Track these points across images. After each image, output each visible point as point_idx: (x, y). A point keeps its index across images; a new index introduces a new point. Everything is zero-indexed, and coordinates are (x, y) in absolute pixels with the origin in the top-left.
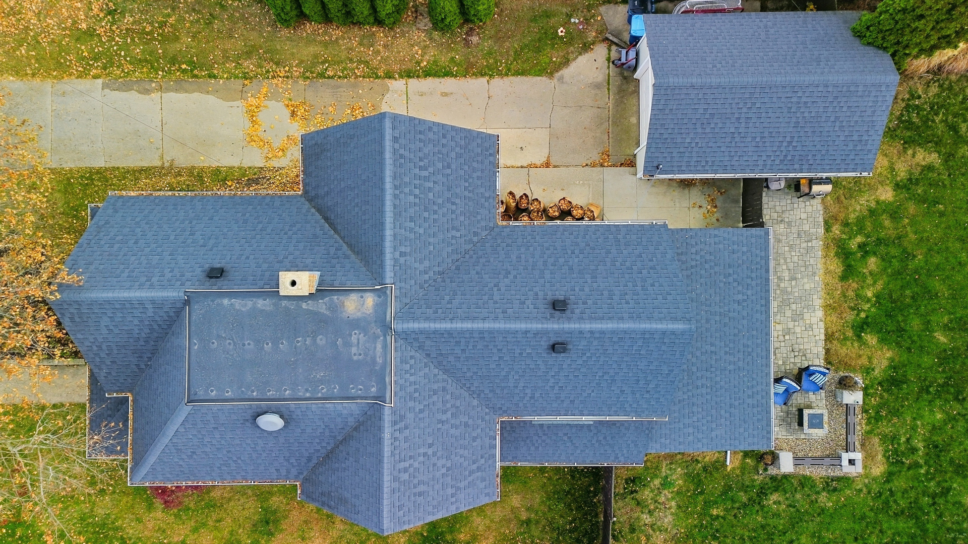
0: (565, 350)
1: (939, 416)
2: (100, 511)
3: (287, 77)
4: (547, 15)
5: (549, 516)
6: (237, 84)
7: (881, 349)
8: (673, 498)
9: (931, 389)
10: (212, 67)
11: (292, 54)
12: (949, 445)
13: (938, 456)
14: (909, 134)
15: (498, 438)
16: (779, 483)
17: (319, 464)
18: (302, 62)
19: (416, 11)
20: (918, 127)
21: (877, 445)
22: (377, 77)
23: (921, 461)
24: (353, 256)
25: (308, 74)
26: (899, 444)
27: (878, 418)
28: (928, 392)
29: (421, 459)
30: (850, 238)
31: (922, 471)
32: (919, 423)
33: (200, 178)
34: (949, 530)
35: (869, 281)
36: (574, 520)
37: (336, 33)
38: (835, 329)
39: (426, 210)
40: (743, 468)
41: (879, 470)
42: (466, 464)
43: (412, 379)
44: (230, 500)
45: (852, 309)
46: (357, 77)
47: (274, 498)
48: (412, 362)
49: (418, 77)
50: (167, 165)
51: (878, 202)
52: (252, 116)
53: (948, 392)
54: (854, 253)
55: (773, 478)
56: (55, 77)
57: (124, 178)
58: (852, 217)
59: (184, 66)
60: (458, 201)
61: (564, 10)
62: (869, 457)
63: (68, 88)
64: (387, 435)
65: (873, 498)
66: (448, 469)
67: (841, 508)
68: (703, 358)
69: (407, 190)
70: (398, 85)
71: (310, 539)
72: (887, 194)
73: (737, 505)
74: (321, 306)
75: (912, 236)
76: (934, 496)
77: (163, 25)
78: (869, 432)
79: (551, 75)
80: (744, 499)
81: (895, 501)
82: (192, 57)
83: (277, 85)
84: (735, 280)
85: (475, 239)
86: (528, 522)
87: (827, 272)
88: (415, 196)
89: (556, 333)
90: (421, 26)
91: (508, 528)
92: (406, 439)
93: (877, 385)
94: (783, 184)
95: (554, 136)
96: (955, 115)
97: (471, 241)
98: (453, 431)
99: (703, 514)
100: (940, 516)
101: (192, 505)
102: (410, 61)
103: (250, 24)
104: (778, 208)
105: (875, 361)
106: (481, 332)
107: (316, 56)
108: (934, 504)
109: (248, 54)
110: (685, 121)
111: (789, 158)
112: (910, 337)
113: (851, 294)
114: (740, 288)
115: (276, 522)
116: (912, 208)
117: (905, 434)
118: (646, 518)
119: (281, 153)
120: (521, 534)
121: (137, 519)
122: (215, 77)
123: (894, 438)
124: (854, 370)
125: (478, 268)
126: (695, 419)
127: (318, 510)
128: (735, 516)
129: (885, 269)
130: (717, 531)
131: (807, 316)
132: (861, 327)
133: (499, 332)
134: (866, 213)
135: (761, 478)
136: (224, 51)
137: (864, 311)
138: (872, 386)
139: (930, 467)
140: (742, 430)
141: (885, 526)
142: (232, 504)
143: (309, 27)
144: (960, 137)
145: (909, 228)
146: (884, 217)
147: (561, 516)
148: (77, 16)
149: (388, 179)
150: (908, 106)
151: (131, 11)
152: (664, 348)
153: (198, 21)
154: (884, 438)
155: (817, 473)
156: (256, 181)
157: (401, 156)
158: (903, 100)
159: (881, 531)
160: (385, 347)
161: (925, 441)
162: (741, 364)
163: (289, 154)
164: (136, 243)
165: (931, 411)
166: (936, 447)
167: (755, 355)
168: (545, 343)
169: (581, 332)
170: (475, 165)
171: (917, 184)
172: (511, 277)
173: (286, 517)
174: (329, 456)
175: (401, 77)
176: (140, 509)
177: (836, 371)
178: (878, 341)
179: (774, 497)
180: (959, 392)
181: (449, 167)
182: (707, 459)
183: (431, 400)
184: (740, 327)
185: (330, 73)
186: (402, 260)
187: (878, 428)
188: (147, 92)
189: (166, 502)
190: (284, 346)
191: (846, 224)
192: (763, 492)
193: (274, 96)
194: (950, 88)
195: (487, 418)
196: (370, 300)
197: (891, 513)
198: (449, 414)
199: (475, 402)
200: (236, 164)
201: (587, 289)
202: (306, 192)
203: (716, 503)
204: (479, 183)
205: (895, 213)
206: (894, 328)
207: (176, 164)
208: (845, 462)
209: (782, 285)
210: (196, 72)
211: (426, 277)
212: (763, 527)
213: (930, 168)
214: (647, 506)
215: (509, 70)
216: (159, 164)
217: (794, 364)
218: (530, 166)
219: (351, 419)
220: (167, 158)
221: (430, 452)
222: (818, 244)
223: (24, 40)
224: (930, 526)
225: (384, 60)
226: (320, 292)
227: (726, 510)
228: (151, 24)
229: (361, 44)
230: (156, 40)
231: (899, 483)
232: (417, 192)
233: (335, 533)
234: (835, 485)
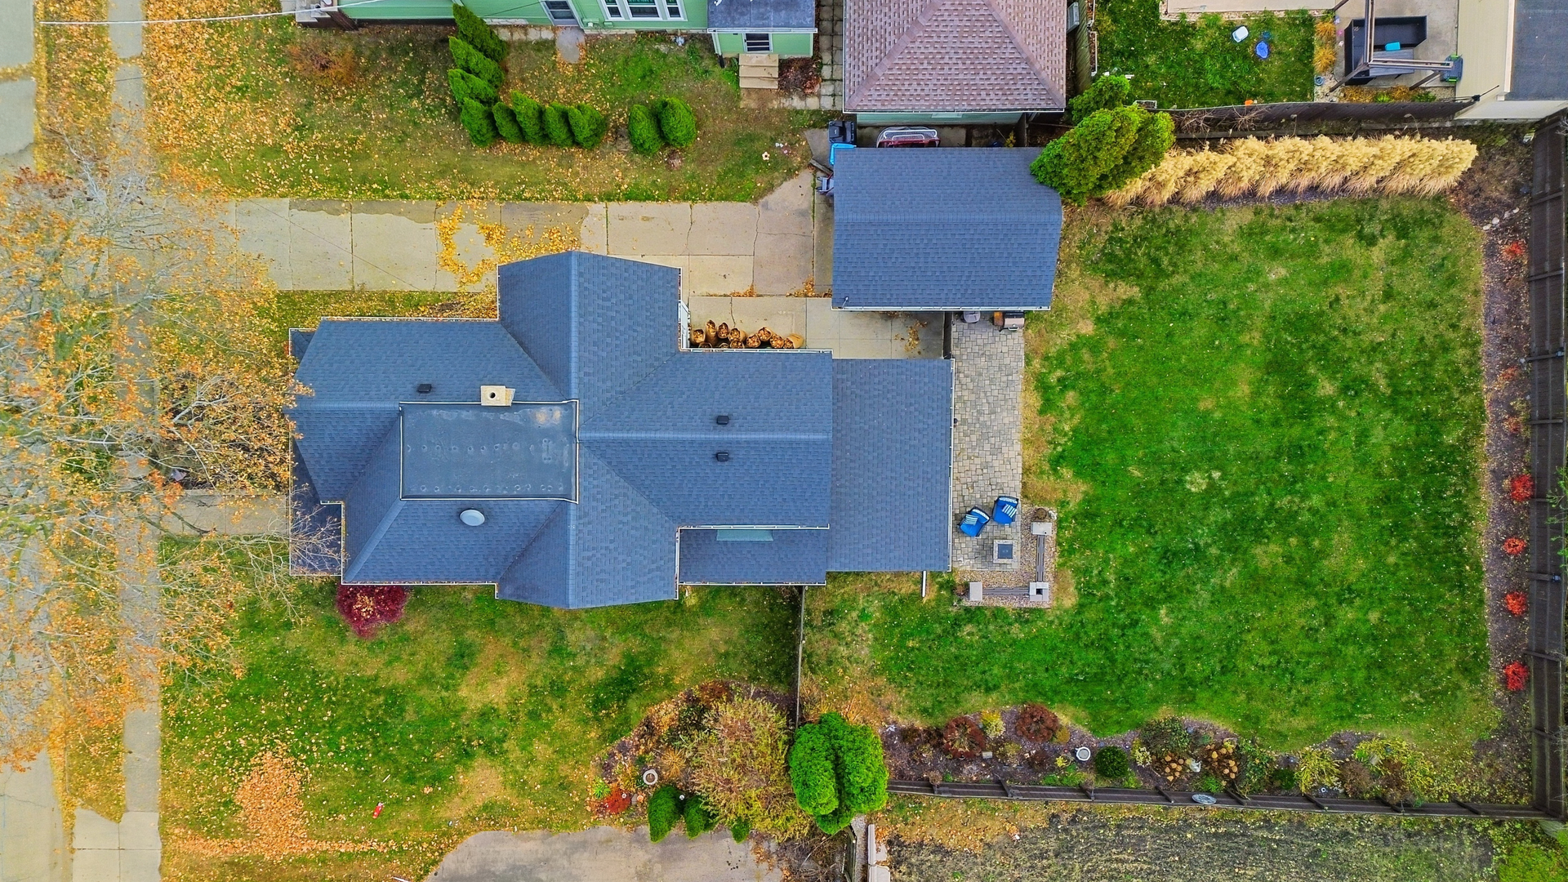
0: (727, 459)
1: (1131, 549)
2: (291, 644)
3: (483, 198)
4: (751, 138)
5: (747, 648)
6: (429, 205)
7: (1076, 483)
8: (870, 631)
9: (1124, 523)
10: (404, 186)
11: (488, 174)
12: (1140, 578)
13: (1129, 589)
14: (1111, 267)
15: (678, 545)
16: (972, 614)
17: (514, 563)
18: (497, 183)
19: (616, 132)
20: (1121, 260)
21: (1069, 578)
22: (576, 200)
23: (1112, 594)
24: (544, 377)
25: (503, 196)
26: (1091, 577)
27: (1071, 551)
28: (1121, 526)
29: (603, 551)
30: (1050, 372)
31: (1113, 603)
32: (1111, 556)
33: (391, 302)
34: (1135, 660)
35: (1067, 415)
36: (772, 652)
37: (533, 153)
38: (1032, 463)
39: (608, 336)
40: (938, 599)
41: (1070, 602)
42: (645, 562)
43: (595, 483)
44: (424, 633)
45: (1050, 443)
46: (555, 199)
47: (469, 632)
48: (595, 468)
49: (618, 200)
50: (357, 288)
51: (1078, 336)
52: (446, 236)
53: (1141, 526)
54: (1053, 388)
55: (967, 610)
56: (239, 195)
57: (313, 303)
58: (1053, 352)
59: (375, 186)
60: (639, 329)
61: (769, 134)
62: (1062, 590)
63: (253, 207)
64: (572, 527)
65: (1065, 631)
66: (628, 564)
67: (1033, 639)
68: (884, 483)
69: (591, 318)
70: (597, 208)
71: (506, 672)
72: (1087, 328)
73: (932, 636)
74: (515, 417)
75: (1111, 371)
76: (1123, 627)
77: (353, 141)
78: (1061, 565)
79: (755, 201)
80: (939, 631)
81: (1086, 633)
82: (383, 176)
83: (472, 206)
84: (916, 410)
85: (656, 364)
86: (726, 655)
87: (1027, 406)
88: (599, 324)
89: (719, 442)
90: (622, 147)
91: (706, 661)
92: (589, 533)
93: (1071, 518)
94: (978, 317)
95: (758, 265)
96: (1158, 249)
97: (652, 365)
98: (633, 532)
99: (901, 645)
100: (1128, 647)
101: (385, 638)
102: (611, 183)
103: (444, 142)
104: (980, 342)
105: (1070, 495)
106: (654, 441)
107: (512, 177)
108: (1123, 635)
109: (442, 174)
110: (867, 255)
111: (969, 292)
112: (1105, 471)
113: (1049, 428)
114: (921, 417)
115: (472, 655)
116: (1111, 342)
117: (1097, 567)
118: (843, 651)
119: (476, 278)
120: (720, 667)
121: (330, 653)
122: (407, 197)
123: (1086, 571)
124: (1049, 504)
125: (656, 389)
126: (874, 540)
127: (515, 644)
128: (930, 648)
129: (1083, 404)
130: (912, 662)
131: (1004, 450)
132: (1057, 461)
133: (670, 441)
134: (1066, 347)
135: (955, 609)
136: (417, 171)
137: (1061, 445)
138: (1066, 521)
139: (1120, 598)
140: (919, 552)
141: (1075, 657)
142: (426, 637)
143: (505, 147)
144: (1162, 270)
145: (1107, 362)
146: (1084, 351)
147: (760, 649)
148: (262, 131)
149: (574, 309)
150: (1111, 239)
151: (320, 127)
152: (810, 457)
153: (390, 139)
154: (1077, 571)
155: (1011, 605)
156: (450, 307)
157: (586, 289)
158: (1106, 232)
159: (1071, 662)
160: (570, 453)
161: (1116, 573)
162: (920, 489)
163: (484, 278)
164: (352, 362)
165: (1124, 544)
166: (1127, 579)
167: (933, 481)
168: (710, 454)
169: (738, 442)
170: (656, 296)
171: (1117, 318)
172: (685, 396)
173: (480, 651)
174: (523, 554)
175: (601, 200)
176: (333, 643)
177: (1032, 504)
178: (1073, 475)
179: (968, 628)
180: (1151, 526)
181: (631, 298)
182: (903, 591)
183: (613, 503)
184: (920, 454)
185: (527, 195)
186: (586, 379)
187: (1071, 560)
188: (337, 212)
189: (360, 631)
190: (484, 451)
191: (1046, 358)
192: (957, 623)
193: (468, 218)
194: (1154, 220)
195: (667, 525)
196: (558, 413)
197: (1082, 645)
198: (630, 517)
199: (655, 510)
200: (429, 289)
201: (749, 408)
202: (502, 319)
203: (912, 635)
204: (661, 312)
205: (1095, 346)
206: (1090, 462)
207: (367, 287)
208: (1033, 592)
209: (981, 419)
210: (387, 191)
211: (609, 395)
212: (956, 658)
213: (1130, 302)
214: (844, 638)
215: (712, 195)
216: (349, 288)
217: (991, 497)
218: (733, 294)
219: (543, 517)
220: (357, 281)
221: (612, 546)
222: (1018, 378)
223: (208, 155)
224: (1119, 657)
225: (583, 182)
226: (515, 406)
227: (921, 642)
228: (341, 141)
229: (559, 165)
230: (345, 157)
231: (1090, 615)
232: (600, 320)
233: (531, 667)
234: (1027, 616)
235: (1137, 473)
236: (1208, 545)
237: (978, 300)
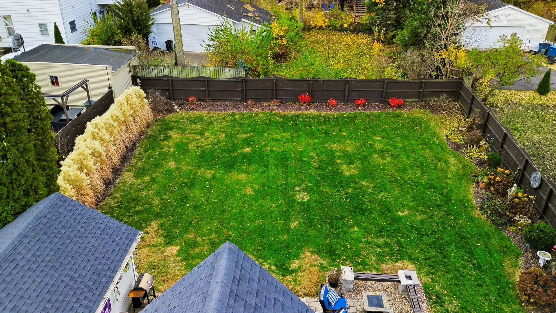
7: (304, 258)
12: (377, 225)
13: (388, 231)
21: (387, 266)
23: (395, 240)
26: (384, 252)
27: (364, 264)
28: (338, 234)
31: (403, 240)
32: (363, 240)
51: (178, 256)
65: (436, 271)
67: (455, 295)
72: (174, 250)
76: (420, 234)
81: (433, 257)
93: (335, 262)
105: (315, 263)
108: (427, 235)
112: (294, 241)
116: (189, 236)
117: (374, 248)
123: (380, 255)
124: (323, 276)
132: (285, 270)
134: (184, 263)
137: (270, 267)
138: (338, 265)
139: (397, 236)
141: (458, 265)
146: (191, 252)
154: (381, 261)
159: (464, 268)
161: (377, 238)
165: (352, 233)
166: (380, 232)
171: (171, 233)
178: (297, 259)
180: (336, 218)
187: (373, 264)
197: (445, 260)
205: (190, 246)
206: (286, 250)
208: (410, 282)
213: (162, 225)
231: (417, 254)
234: (434, 297)
235: (296, 223)
236: (346, 193)
237: (104, 280)
